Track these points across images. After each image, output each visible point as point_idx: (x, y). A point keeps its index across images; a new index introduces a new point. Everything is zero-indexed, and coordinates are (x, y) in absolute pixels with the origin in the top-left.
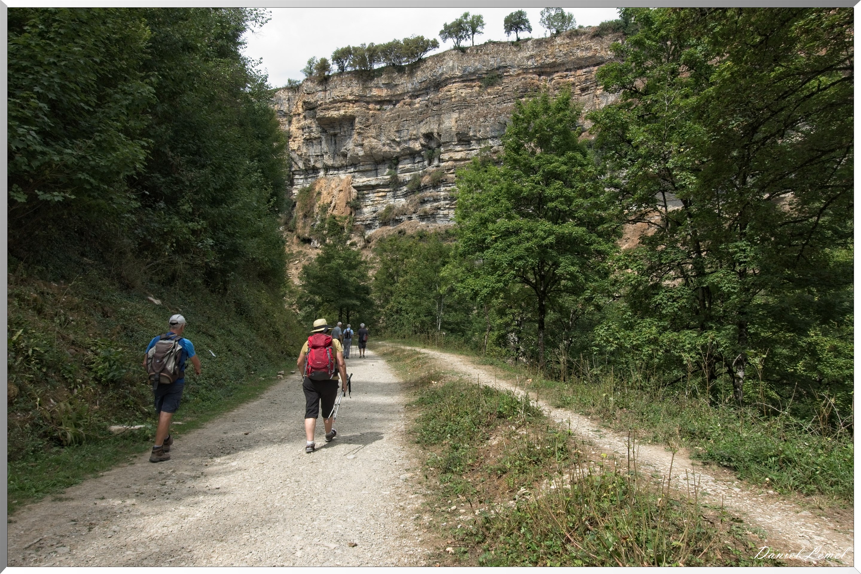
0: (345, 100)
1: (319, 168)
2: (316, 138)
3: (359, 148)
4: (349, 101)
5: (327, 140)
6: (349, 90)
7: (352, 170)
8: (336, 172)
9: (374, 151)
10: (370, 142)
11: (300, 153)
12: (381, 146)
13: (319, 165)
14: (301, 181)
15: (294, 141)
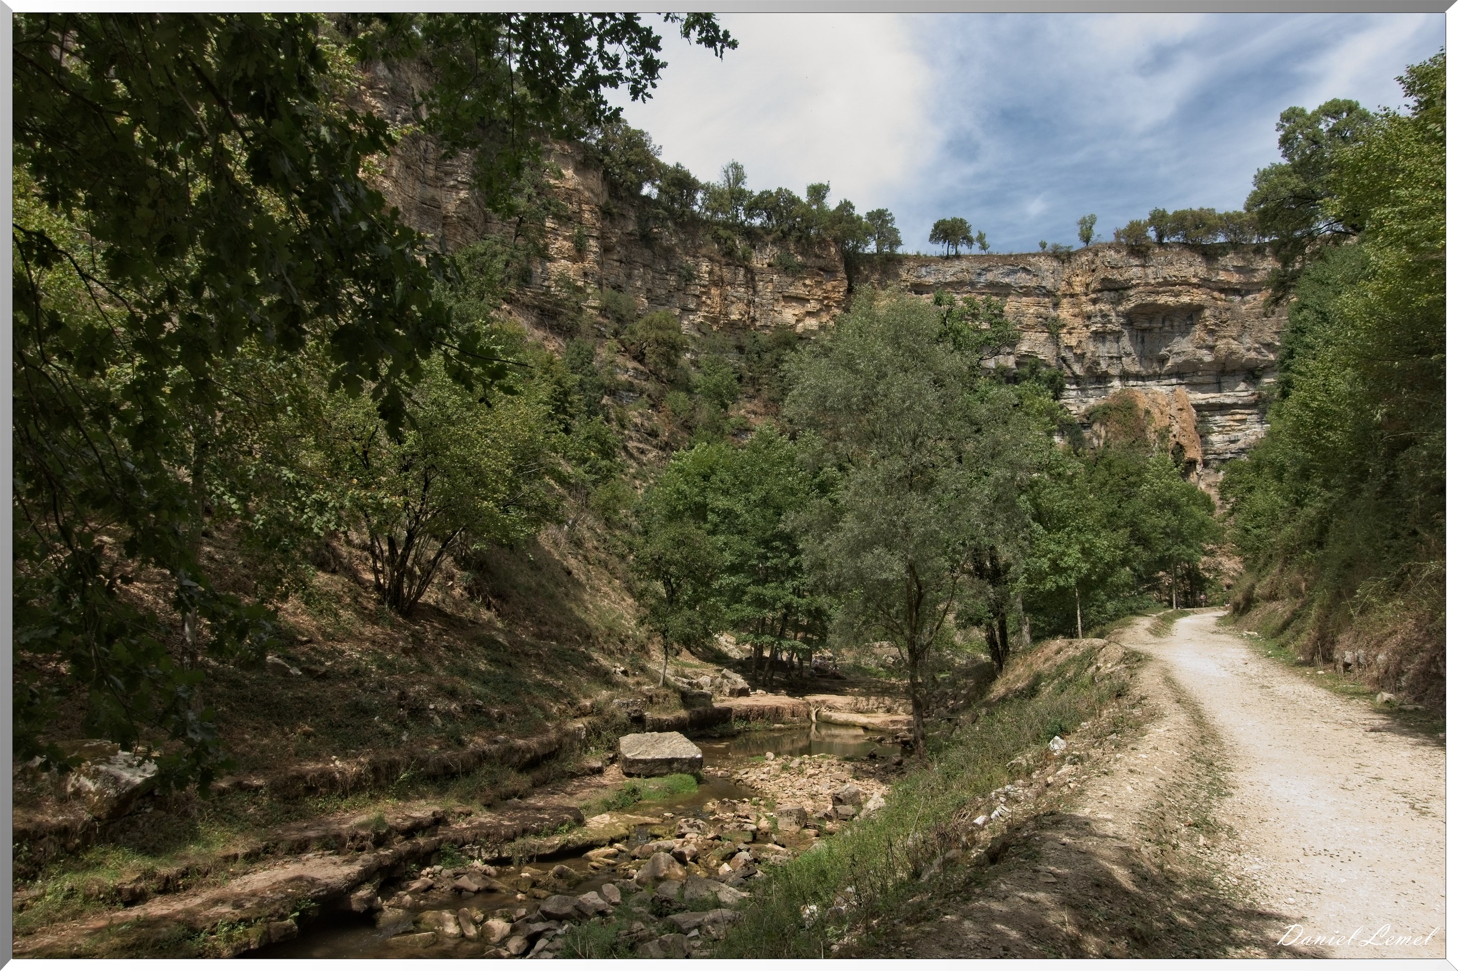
0: (1186, 283)
1: (1113, 376)
2: (1113, 332)
3: (1205, 352)
4: (1190, 284)
5: (1131, 337)
6: (1192, 269)
7: (1174, 381)
8: (1140, 383)
9: (1234, 357)
10: (1228, 343)
11: (1079, 352)
12: (1243, 351)
13: (1112, 371)
14: (1074, 393)
15: (1070, 334)
